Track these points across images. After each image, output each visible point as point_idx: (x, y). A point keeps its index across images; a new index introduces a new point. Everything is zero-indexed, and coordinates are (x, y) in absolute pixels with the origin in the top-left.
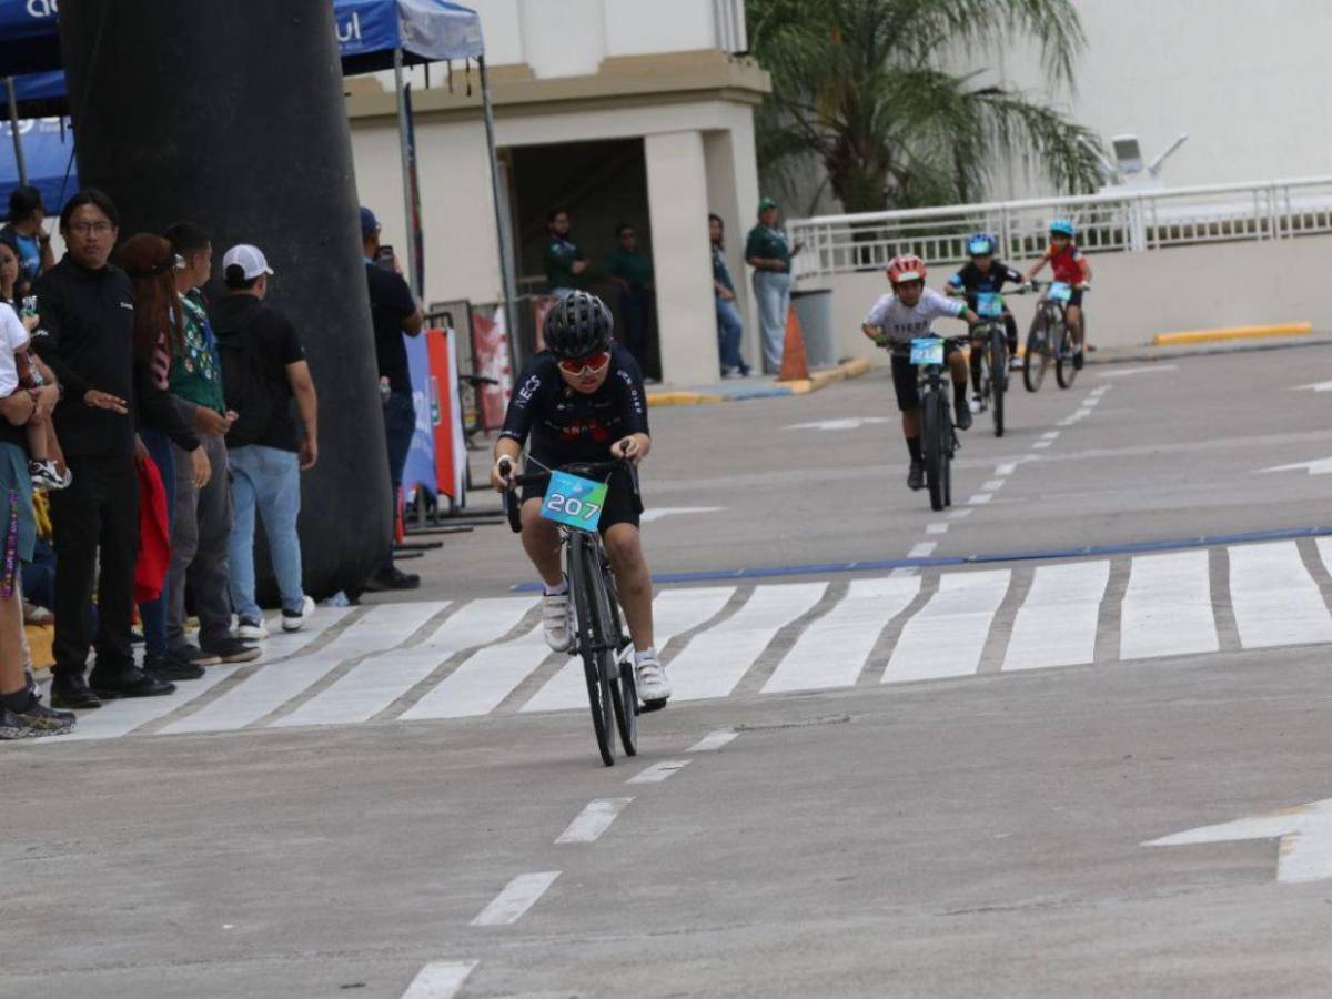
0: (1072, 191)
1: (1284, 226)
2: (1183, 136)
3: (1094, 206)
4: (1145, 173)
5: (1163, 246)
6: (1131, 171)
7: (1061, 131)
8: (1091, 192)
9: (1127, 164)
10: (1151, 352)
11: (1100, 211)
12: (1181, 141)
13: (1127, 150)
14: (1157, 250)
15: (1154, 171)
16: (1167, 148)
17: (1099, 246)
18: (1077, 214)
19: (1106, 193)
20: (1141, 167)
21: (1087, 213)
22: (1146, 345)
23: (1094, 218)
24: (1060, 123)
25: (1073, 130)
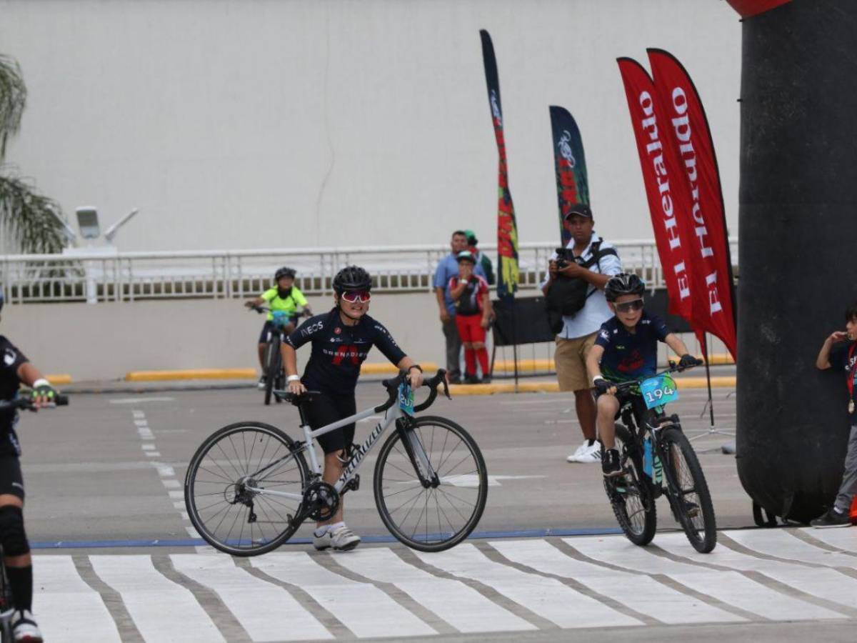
0: (34, 252)
1: (236, 289)
2: (134, 210)
3: (53, 263)
4: (101, 239)
5: (136, 299)
6: (90, 236)
7: (28, 200)
8: (51, 252)
9: (87, 230)
10: (123, 385)
11: (57, 268)
12: (133, 214)
13: (88, 219)
14: (132, 302)
15: (109, 238)
16: (121, 220)
17: (63, 297)
18: (39, 269)
19: (68, 253)
20: (99, 234)
21: (46, 268)
22: (119, 380)
23: (52, 274)
24: (28, 194)
25: (39, 201)
